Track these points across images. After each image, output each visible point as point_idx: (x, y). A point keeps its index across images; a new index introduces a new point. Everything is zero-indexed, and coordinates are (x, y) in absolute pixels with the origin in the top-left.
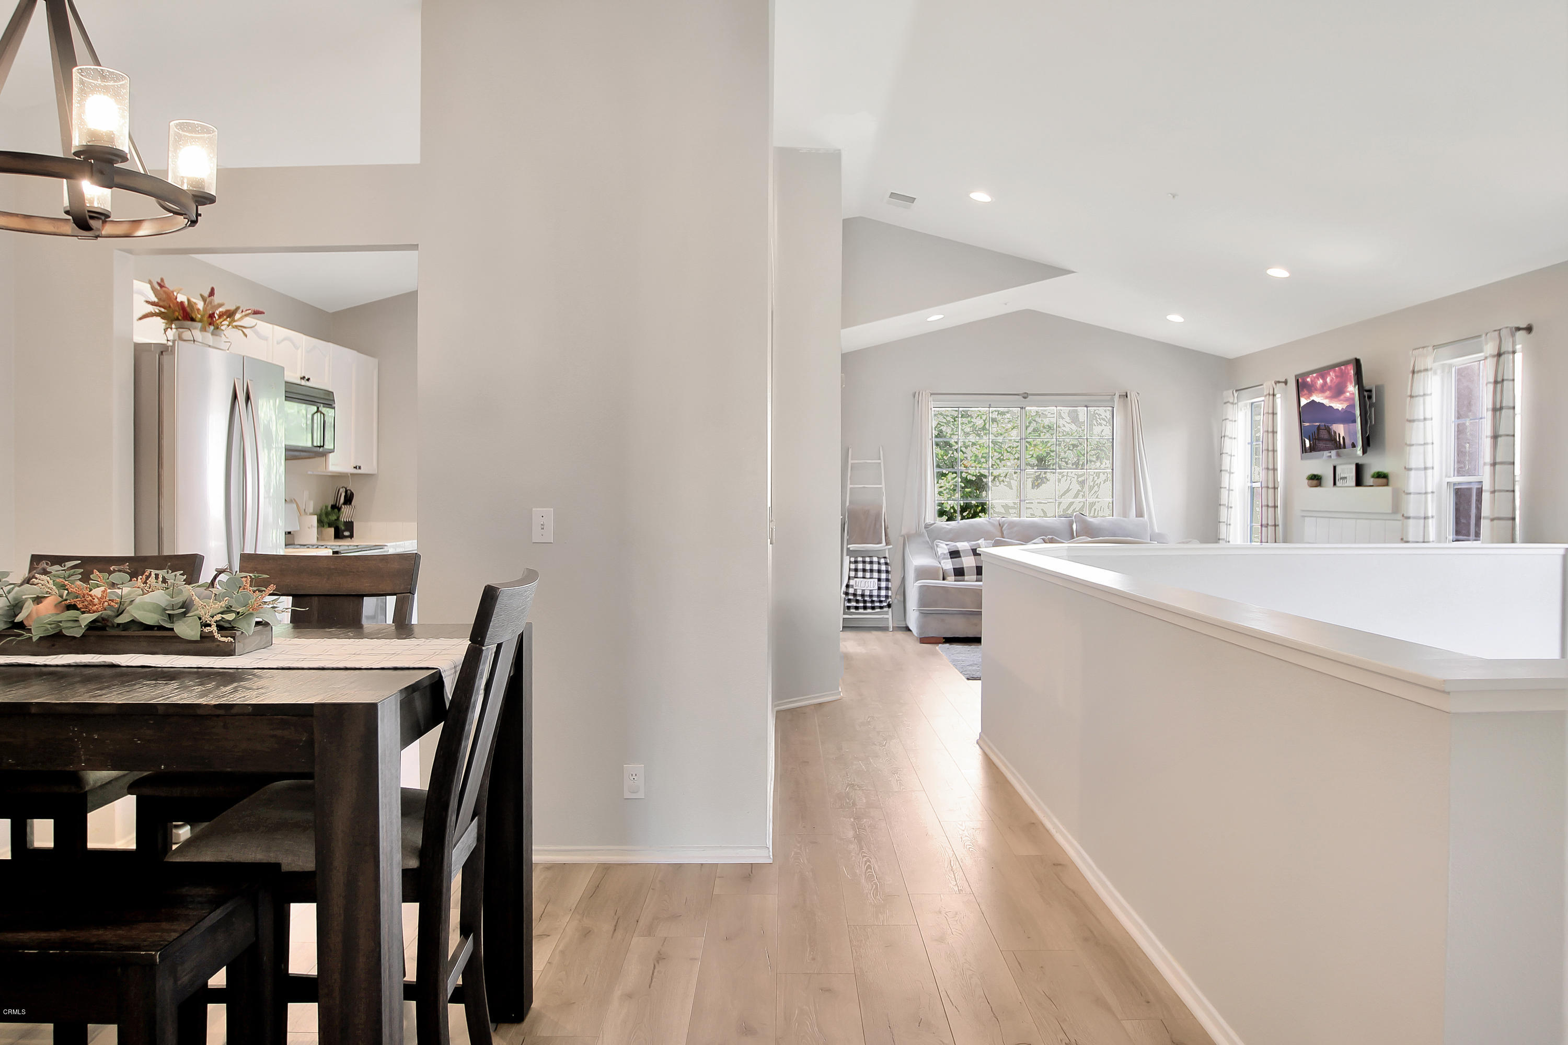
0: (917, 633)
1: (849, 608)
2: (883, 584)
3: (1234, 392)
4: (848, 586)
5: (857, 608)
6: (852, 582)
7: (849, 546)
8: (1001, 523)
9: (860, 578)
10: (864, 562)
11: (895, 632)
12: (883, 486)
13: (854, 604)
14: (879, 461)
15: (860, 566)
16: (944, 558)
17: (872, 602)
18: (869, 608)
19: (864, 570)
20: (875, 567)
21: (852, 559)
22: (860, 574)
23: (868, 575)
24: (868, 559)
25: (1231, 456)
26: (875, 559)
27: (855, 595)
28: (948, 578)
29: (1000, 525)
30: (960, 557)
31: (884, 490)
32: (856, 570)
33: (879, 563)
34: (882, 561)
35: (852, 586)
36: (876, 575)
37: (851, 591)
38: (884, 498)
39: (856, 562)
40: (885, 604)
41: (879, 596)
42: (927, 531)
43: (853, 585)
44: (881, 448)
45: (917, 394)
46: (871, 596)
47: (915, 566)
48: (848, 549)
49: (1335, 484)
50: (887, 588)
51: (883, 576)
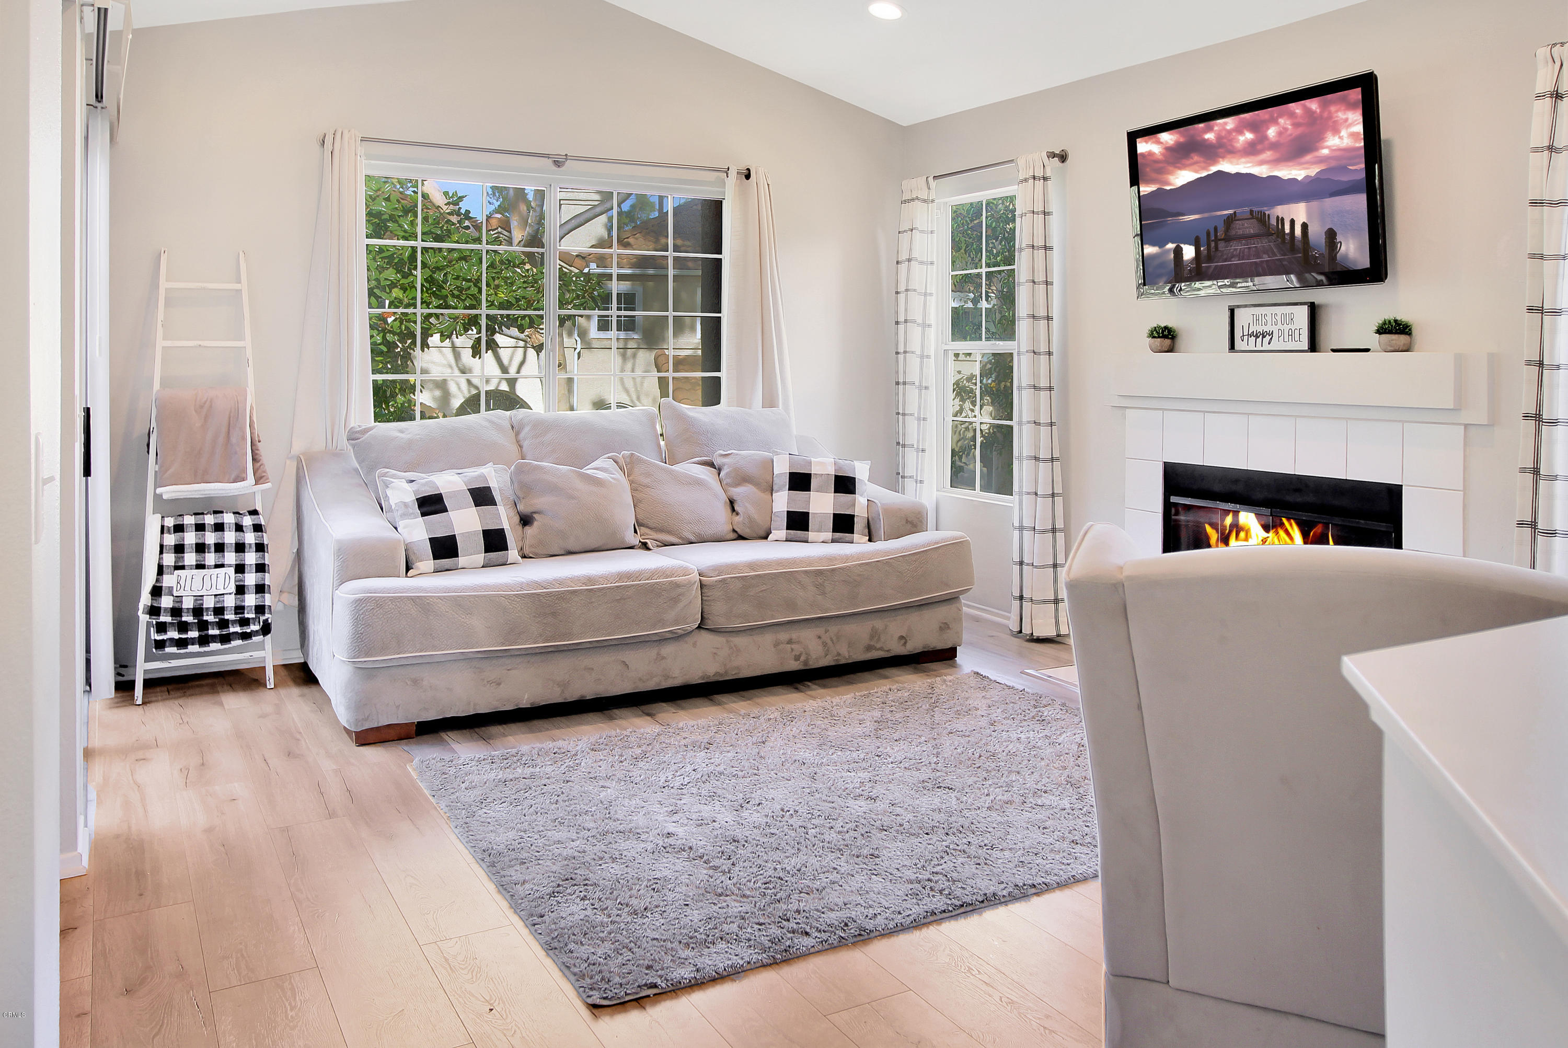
0: (348, 721)
1: (160, 645)
2: (251, 579)
3: (931, 179)
4: (157, 592)
5: (182, 643)
6: (168, 580)
7: (159, 491)
8: (515, 424)
9: (191, 567)
10: (200, 528)
11: (283, 692)
12: (247, 343)
13: (173, 634)
14: (238, 286)
15: (190, 538)
16: (404, 516)
17: (223, 624)
18: (214, 638)
19: (201, 548)
20: (230, 537)
21: (170, 522)
22: (190, 558)
23: (210, 558)
24: (209, 520)
25: (925, 294)
26: (229, 519)
27: (176, 612)
28: (419, 565)
29: (513, 427)
30: (445, 510)
31: (249, 353)
32: (179, 549)
33: (239, 528)
34: (247, 521)
35: (170, 591)
36: (230, 557)
37: (166, 602)
38: (250, 371)
39: (179, 528)
40: (255, 627)
41: (239, 609)
42: (354, 446)
43: (170, 589)
44: (241, 254)
45: (329, 141)
46: (219, 611)
47: (339, 542)
48: (158, 498)
49: (1232, 347)
50: (260, 589)
51: (251, 558)
